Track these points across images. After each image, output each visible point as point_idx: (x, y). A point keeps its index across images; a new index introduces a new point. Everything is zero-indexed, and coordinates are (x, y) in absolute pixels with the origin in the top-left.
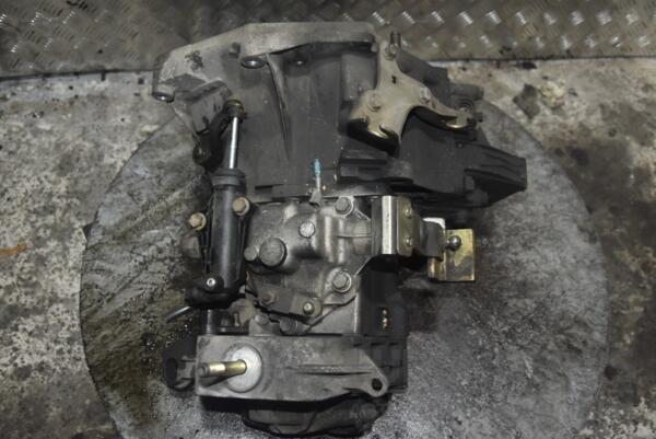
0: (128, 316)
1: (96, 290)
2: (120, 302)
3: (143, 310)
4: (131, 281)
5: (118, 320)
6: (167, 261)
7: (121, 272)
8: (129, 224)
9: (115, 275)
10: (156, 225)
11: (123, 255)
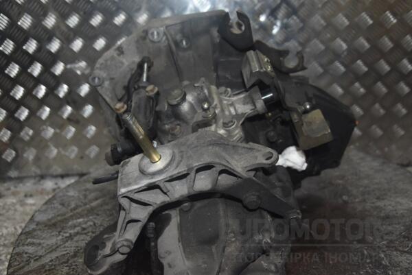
0: (53, 267)
1: (25, 255)
2: (46, 260)
3: (67, 262)
4: (57, 247)
5: (44, 270)
6: (90, 234)
7: (49, 243)
8: (59, 218)
9: (44, 245)
10: (82, 216)
11: (53, 234)
